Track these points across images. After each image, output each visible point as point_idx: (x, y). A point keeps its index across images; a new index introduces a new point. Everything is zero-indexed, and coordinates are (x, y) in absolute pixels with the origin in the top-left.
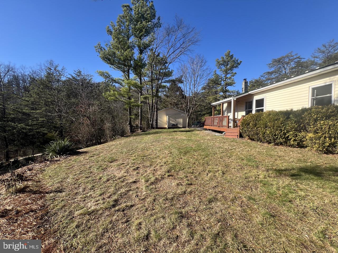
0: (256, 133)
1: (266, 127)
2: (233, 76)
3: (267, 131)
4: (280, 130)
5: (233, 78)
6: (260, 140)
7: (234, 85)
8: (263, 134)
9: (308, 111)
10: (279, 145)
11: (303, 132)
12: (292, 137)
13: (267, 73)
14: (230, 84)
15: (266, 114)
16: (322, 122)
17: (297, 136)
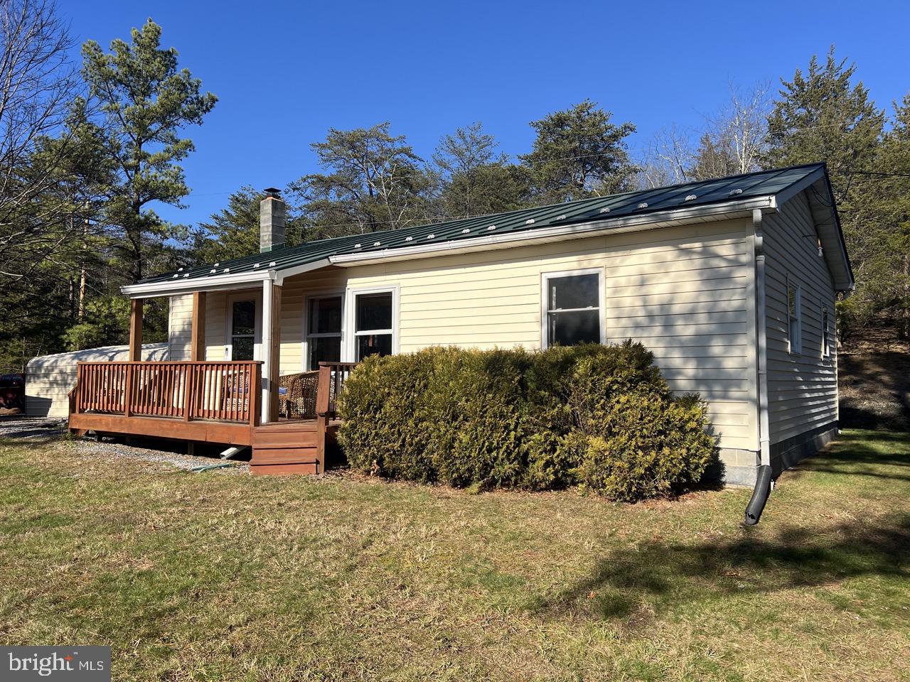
1: (455, 418)
2: (178, 154)
3: (461, 435)
4: (507, 427)
5: (174, 163)
6: (425, 474)
7: (183, 200)
10: (498, 486)
12: (541, 453)
13: (315, 180)
14: (165, 194)
16: (623, 399)
17: (554, 450)
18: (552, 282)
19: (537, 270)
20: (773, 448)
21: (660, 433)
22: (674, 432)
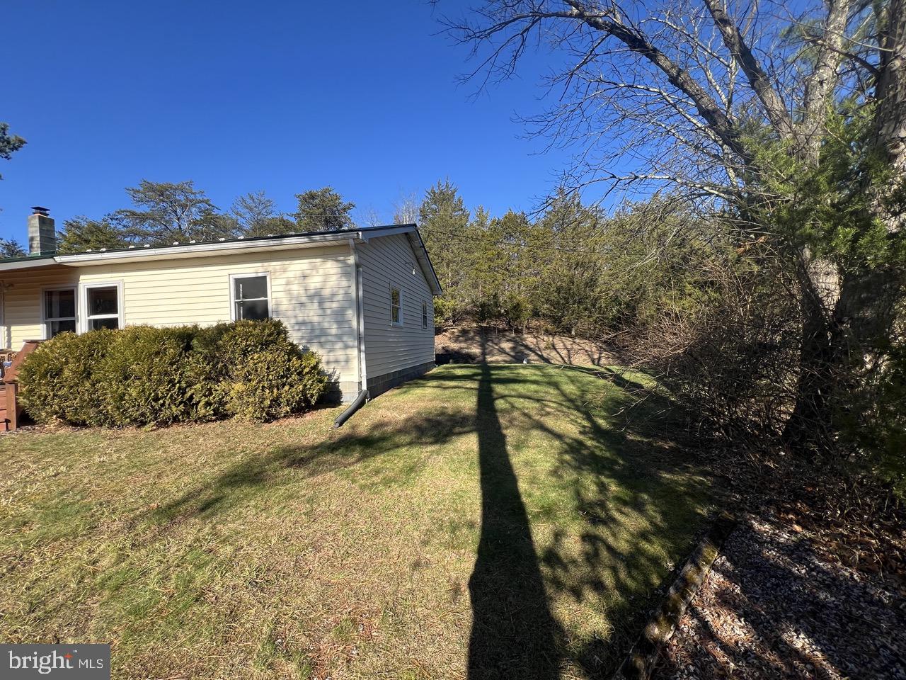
0: (91, 400)
1: (126, 378)
3: (131, 390)
4: (170, 381)
6: (106, 421)
8: (115, 401)
9: (229, 330)
10: (170, 423)
11: (223, 383)
12: (202, 397)
13: (129, 214)
15: (124, 336)
16: (256, 356)
17: (211, 394)
18: (238, 281)
19: (226, 273)
20: (369, 381)
21: (282, 377)
22: (293, 376)
